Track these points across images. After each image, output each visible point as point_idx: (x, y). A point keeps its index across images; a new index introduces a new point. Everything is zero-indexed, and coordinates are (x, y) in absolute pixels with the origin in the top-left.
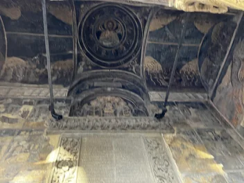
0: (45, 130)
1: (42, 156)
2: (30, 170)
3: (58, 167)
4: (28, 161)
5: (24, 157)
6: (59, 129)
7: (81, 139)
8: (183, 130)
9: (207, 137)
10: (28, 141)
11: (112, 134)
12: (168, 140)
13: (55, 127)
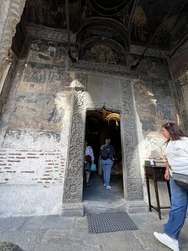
0: (67, 67)
1: (68, 83)
2: (63, 90)
3: (76, 91)
4: (61, 85)
5: (58, 83)
6: (74, 68)
7: (86, 76)
8: (144, 77)
9: (155, 84)
10: (59, 73)
11: (104, 75)
12: (133, 83)
13: (72, 66)
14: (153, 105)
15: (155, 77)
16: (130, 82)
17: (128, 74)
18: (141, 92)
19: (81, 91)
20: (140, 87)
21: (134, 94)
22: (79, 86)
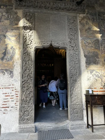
0: (14, 6)
1: (16, 22)
2: (13, 30)
3: (25, 30)
4: (10, 25)
5: (7, 22)
6: (21, 7)
7: (34, 14)
8: (90, 12)
9: (102, 18)
10: (7, 13)
11: (51, 12)
12: (80, 19)
13: (19, 5)
14: (98, 40)
15: (102, 10)
16: (76, 17)
17: (74, 10)
18: (87, 27)
19: (29, 30)
20: (87, 22)
21: (80, 30)
22: (27, 25)
